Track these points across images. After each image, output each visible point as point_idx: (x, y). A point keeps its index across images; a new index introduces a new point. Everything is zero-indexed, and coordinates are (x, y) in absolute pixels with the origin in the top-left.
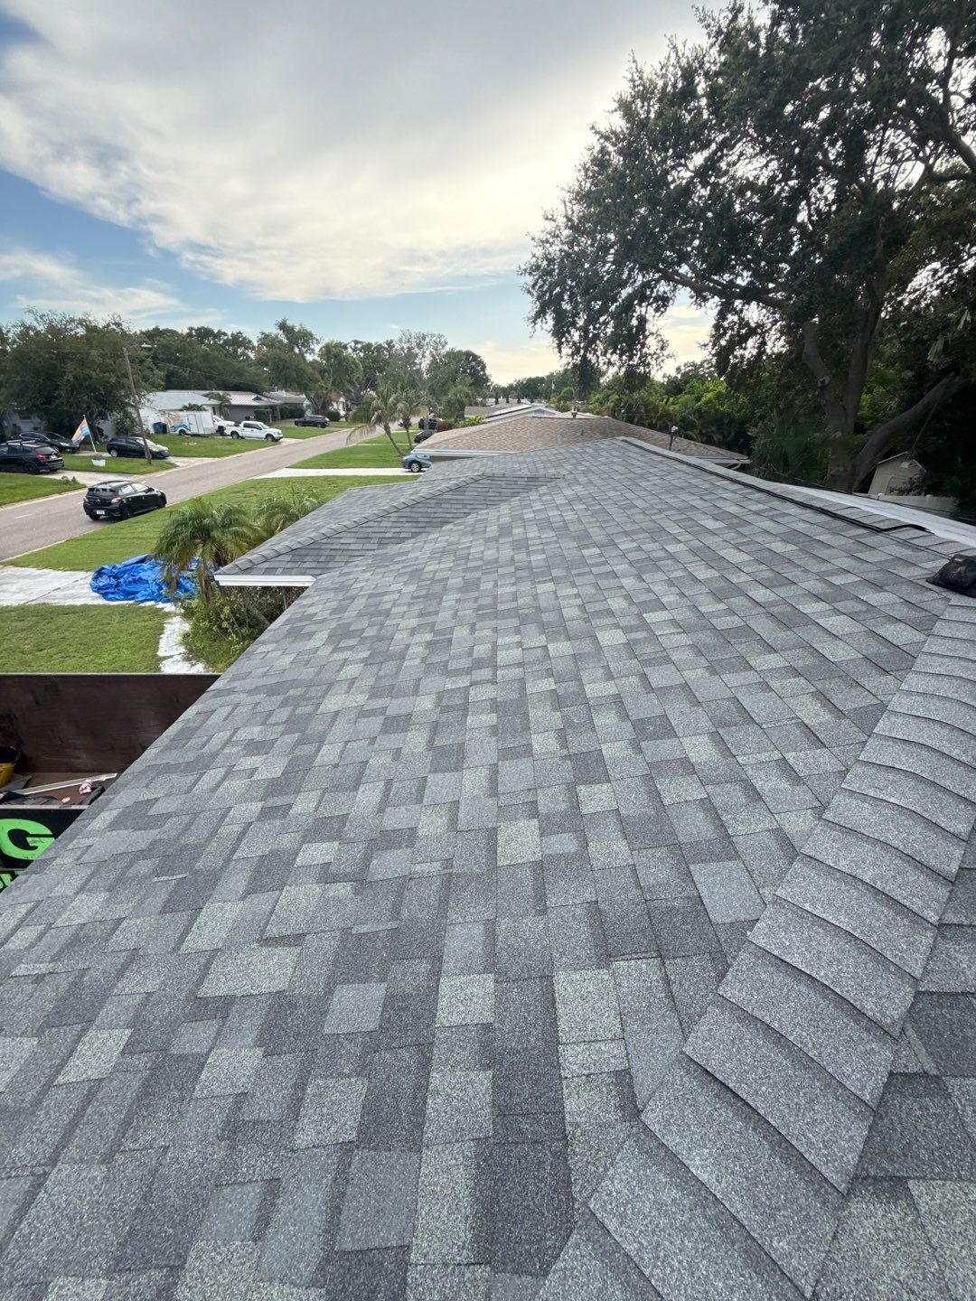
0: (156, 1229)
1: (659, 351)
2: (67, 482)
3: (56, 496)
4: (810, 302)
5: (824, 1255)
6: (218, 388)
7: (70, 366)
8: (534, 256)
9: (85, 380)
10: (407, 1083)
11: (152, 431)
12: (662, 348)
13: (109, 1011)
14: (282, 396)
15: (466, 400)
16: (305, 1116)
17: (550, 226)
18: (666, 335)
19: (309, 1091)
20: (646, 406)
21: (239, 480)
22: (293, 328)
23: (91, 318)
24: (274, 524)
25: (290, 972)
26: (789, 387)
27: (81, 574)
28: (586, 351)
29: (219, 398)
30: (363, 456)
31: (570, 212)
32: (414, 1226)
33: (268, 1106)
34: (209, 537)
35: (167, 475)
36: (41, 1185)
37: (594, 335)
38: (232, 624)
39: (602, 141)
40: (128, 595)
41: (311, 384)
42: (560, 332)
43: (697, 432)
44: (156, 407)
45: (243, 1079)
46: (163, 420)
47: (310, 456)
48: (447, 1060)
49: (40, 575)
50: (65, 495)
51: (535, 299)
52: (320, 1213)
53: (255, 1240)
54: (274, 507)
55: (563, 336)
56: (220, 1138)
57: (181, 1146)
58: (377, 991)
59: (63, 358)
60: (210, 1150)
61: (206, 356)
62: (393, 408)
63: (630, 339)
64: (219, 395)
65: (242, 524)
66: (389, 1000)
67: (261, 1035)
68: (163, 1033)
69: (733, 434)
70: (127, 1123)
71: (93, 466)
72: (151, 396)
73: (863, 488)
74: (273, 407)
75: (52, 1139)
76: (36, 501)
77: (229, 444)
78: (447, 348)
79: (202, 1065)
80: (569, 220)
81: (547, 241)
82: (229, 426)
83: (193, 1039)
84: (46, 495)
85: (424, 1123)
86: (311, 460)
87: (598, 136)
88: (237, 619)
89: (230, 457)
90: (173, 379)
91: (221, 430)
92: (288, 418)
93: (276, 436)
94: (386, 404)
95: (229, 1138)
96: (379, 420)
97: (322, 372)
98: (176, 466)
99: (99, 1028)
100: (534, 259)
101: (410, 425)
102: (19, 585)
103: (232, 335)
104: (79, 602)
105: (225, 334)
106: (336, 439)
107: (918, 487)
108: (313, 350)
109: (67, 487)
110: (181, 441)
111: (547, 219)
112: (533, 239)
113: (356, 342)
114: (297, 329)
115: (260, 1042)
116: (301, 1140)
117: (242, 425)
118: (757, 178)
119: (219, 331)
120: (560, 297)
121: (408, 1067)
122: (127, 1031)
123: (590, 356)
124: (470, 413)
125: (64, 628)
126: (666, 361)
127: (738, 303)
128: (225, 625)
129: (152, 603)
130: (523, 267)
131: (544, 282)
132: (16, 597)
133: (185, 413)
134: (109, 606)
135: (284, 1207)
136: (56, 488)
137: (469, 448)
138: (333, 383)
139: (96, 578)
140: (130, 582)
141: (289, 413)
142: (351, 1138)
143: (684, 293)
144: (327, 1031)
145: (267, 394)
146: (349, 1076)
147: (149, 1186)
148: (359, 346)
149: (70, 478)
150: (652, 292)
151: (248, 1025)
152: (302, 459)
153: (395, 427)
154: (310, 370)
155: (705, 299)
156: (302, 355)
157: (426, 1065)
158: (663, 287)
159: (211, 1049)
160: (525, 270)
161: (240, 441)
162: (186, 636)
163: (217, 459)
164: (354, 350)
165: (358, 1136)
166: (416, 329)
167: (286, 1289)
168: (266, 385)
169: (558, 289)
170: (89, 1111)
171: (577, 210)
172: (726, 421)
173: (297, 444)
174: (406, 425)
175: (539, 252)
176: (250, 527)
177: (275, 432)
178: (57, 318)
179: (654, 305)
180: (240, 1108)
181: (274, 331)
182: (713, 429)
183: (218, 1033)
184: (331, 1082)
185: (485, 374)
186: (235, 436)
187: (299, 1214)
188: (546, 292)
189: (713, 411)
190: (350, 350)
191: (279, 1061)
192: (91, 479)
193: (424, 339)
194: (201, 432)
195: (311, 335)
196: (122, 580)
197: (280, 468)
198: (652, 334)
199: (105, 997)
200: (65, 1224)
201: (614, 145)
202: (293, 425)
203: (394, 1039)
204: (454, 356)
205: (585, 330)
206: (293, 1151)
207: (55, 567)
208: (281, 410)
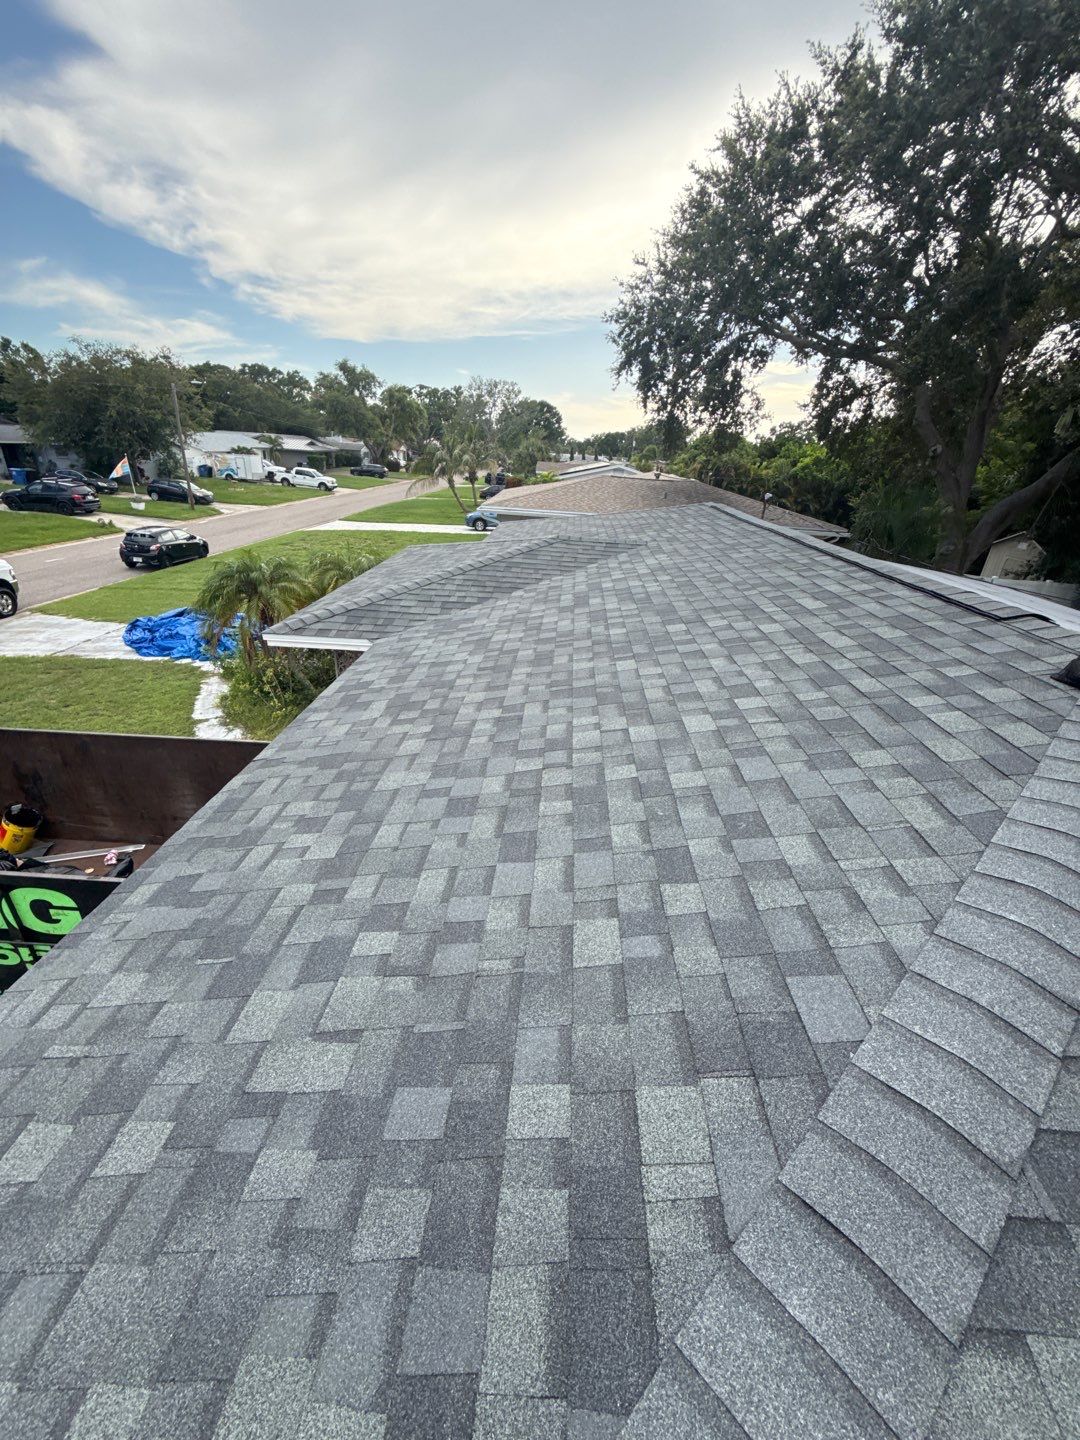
0: (202, 1337)
1: (753, 411)
2: (103, 525)
3: (90, 540)
4: (925, 365)
5: (933, 1411)
6: (270, 430)
7: (113, 401)
8: (622, 302)
9: (128, 416)
10: (474, 1199)
11: (196, 474)
12: (757, 408)
13: (149, 1101)
14: (338, 442)
15: (538, 455)
16: (363, 1227)
17: (641, 270)
18: (762, 393)
19: (367, 1200)
20: (736, 469)
21: (288, 531)
22: (354, 370)
23: (139, 351)
24: (326, 581)
25: (346, 1070)
26: (897, 454)
27: (113, 626)
28: (673, 406)
29: (270, 441)
30: (423, 511)
31: (663, 257)
32: (483, 1353)
33: (322, 1214)
34: (256, 592)
35: (210, 522)
36: (77, 1284)
37: (683, 389)
38: (274, 688)
39: (702, 181)
40: (164, 650)
41: (370, 431)
42: (646, 385)
43: (792, 499)
44: (202, 449)
45: (296, 1184)
46: (209, 463)
47: (366, 508)
48: (519, 1175)
49: (70, 625)
50: (100, 539)
51: (620, 348)
52: (381, 1332)
53: (309, 1357)
54: (327, 564)
55: (649, 390)
56: (272, 1246)
57: (228, 1251)
58: (442, 1097)
59: (105, 391)
60: (260, 1257)
61: (258, 396)
62: (458, 461)
63: (724, 396)
64: (270, 438)
65: (294, 580)
66: (455, 1107)
67: (315, 1136)
68: (208, 1129)
69: (831, 504)
70: (169, 1224)
71: (132, 509)
72: (198, 436)
73: (975, 569)
74: (328, 454)
75: (89, 1235)
76: (69, 544)
77: (280, 491)
78: (520, 398)
79: (251, 1166)
80: (662, 264)
81: (637, 287)
82: (280, 472)
83: (241, 1136)
84: (80, 538)
85: (492, 1243)
86: (366, 513)
87: (697, 176)
88: (280, 682)
89: (279, 506)
90: (222, 419)
91: (271, 476)
92: (344, 465)
93: (330, 485)
94: (451, 456)
95: (280, 1246)
96: (443, 472)
97: (383, 418)
98: (221, 513)
99: (139, 1119)
100: (622, 306)
101: (476, 479)
102: (45, 635)
103: (288, 374)
104: (111, 656)
105: (280, 373)
106: (395, 491)
107: (1036, 571)
108: (374, 394)
109: (103, 530)
110: (226, 485)
111: (638, 263)
112: (621, 284)
113: (422, 387)
114: (358, 370)
115: (314, 1144)
116: (360, 1252)
117: (293, 472)
118: (870, 226)
119: (274, 369)
120: (648, 348)
121: (476, 1181)
122: (169, 1125)
123: (677, 412)
124: (542, 469)
125: (93, 684)
126: (761, 421)
127: (844, 362)
128: (267, 688)
129: (189, 660)
130: (609, 313)
131: (632, 330)
132: (43, 647)
133: (233, 456)
134: (142, 662)
135: (340, 1324)
136: (91, 531)
137: (541, 507)
138: (395, 430)
139: (129, 631)
140: (166, 637)
141: (345, 461)
142: (413, 1254)
143: (784, 348)
144: (387, 1136)
145: (322, 439)
146: (411, 1187)
147: (195, 1292)
148: (425, 391)
149: (107, 521)
150: (749, 346)
151: (301, 1124)
152: (357, 512)
153: (459, 481)
154: (370, 415)
155: (807, 356)
156: (362, 398)
157: (495, 1179)
158: (762, 341)
159: (260, 1149)
160: (612, 317)
161: (290, 488)
162: (224, 698)
163: (265, 508)
164: (419, 395)
165: (421, 1252)
166: (487, 376)
167: (344, 1412)
168: (321, 430)
169: (646, 339)
170: (129, 1207)
171: (671, 254)
172: (824, 489)
173: (349, 495)
174: (472, 479)
175: (627, 298)
176: (301, 584)
177: (329, 480)
178: (103, 349)
179: (752, 360)
180: (293, 1214)
181: (334, 371)
182: (809, 497)
183: (268, 1131)
184: (391, 1192)
185: (559, 427)
186: (285, 483)
187: (358, 1333)
188: (633, 341)
189: (810, 478)
190: (414, 395)
191: (334, 1167)
192: (129, 523)
193: (496, 386)
194: (249, 477)
195: (373, 377)
196: (157, 634)
197: (333, 520)
198: (747, 391)
199: (145, 1086)
200: (104, 1327)
201: (714, 186)
202: (349, 474)
203: (459, 1149)
204: (528, 406)
205: (673, 384)
206: (350, 1264)
207: (86, 616)
208: (337, 457)
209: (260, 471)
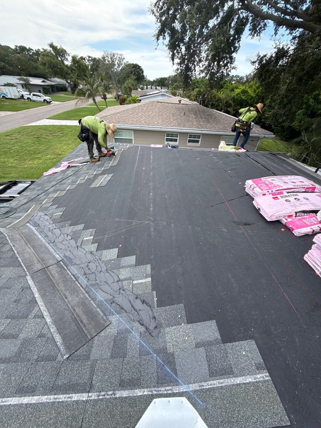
6: (25, 75)
14: (57, 81)
15: (132, 87)
22: (56, 47)
41: (67, 76)
43: (232, 109)
47: (59, 112)
51: (157, 19)
55: (175, 49)
61: (19, 59)
62: (97, 90)
64: (23, 79)
77: (25, 104)
78: (125, 61)
82: (26, 94)
86: (59, 115)
89: (23, 111)
90: (4, 70)
91: (22, 97)
92: (60, 91)
93: (48, 100)
94: (92, 88)
96: (90, 96)
97: (72, 70)
101: (107, 99)
103: (36, 50)
105: (32, 50)
108: (67, 59)
113: (89, 57)
117: (32, 94)
119: (30, 49)
124: (134, 94)
133: (5, 87)
138: (77, 76)
145: (50, 79)
152: (56, 114)
153: (98, 99)
154: (66, 69)
156: (62, 61)
161: (30, 103)
163: (15, 112)
164: (88, 61)
168: (48, 75)
173: (58, 105)
174: (105, 98)
181: (49, 49)
185: (143, 75)
186: (29, 100)
189: (239, 99)
190: (86, 60)
194: (13, 97)
195: (65, 51)
197: (43, 119)
202: (60, 95)
204: (128, 65)
209: (18, 94)
